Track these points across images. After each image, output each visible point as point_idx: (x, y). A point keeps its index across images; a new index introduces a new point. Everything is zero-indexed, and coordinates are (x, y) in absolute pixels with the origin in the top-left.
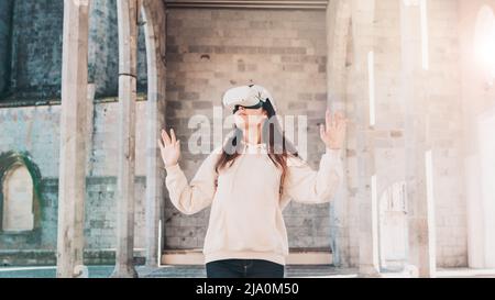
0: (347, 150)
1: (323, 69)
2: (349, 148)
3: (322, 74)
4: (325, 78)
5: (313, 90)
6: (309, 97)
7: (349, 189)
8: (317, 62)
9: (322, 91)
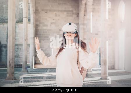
1: (78, 16)
4: (78, 19)
5: (75, 22)
8: (76, 14)
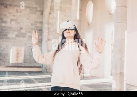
0: (48, 39)
1: (42, 14)
2: (49, 38)
3: (42, 16)
4: (42, 17)
5: (39, 20)
6: (37, 22)
7: (48, 50)
8: (40, 12)
9: (41, 21)
